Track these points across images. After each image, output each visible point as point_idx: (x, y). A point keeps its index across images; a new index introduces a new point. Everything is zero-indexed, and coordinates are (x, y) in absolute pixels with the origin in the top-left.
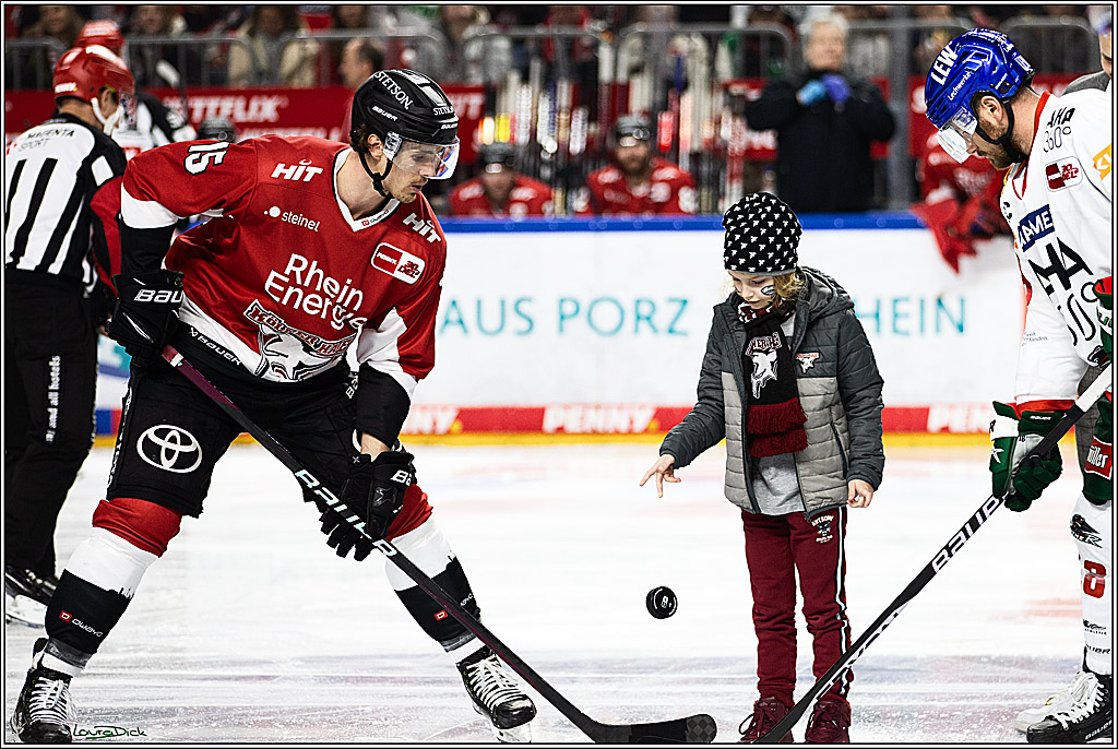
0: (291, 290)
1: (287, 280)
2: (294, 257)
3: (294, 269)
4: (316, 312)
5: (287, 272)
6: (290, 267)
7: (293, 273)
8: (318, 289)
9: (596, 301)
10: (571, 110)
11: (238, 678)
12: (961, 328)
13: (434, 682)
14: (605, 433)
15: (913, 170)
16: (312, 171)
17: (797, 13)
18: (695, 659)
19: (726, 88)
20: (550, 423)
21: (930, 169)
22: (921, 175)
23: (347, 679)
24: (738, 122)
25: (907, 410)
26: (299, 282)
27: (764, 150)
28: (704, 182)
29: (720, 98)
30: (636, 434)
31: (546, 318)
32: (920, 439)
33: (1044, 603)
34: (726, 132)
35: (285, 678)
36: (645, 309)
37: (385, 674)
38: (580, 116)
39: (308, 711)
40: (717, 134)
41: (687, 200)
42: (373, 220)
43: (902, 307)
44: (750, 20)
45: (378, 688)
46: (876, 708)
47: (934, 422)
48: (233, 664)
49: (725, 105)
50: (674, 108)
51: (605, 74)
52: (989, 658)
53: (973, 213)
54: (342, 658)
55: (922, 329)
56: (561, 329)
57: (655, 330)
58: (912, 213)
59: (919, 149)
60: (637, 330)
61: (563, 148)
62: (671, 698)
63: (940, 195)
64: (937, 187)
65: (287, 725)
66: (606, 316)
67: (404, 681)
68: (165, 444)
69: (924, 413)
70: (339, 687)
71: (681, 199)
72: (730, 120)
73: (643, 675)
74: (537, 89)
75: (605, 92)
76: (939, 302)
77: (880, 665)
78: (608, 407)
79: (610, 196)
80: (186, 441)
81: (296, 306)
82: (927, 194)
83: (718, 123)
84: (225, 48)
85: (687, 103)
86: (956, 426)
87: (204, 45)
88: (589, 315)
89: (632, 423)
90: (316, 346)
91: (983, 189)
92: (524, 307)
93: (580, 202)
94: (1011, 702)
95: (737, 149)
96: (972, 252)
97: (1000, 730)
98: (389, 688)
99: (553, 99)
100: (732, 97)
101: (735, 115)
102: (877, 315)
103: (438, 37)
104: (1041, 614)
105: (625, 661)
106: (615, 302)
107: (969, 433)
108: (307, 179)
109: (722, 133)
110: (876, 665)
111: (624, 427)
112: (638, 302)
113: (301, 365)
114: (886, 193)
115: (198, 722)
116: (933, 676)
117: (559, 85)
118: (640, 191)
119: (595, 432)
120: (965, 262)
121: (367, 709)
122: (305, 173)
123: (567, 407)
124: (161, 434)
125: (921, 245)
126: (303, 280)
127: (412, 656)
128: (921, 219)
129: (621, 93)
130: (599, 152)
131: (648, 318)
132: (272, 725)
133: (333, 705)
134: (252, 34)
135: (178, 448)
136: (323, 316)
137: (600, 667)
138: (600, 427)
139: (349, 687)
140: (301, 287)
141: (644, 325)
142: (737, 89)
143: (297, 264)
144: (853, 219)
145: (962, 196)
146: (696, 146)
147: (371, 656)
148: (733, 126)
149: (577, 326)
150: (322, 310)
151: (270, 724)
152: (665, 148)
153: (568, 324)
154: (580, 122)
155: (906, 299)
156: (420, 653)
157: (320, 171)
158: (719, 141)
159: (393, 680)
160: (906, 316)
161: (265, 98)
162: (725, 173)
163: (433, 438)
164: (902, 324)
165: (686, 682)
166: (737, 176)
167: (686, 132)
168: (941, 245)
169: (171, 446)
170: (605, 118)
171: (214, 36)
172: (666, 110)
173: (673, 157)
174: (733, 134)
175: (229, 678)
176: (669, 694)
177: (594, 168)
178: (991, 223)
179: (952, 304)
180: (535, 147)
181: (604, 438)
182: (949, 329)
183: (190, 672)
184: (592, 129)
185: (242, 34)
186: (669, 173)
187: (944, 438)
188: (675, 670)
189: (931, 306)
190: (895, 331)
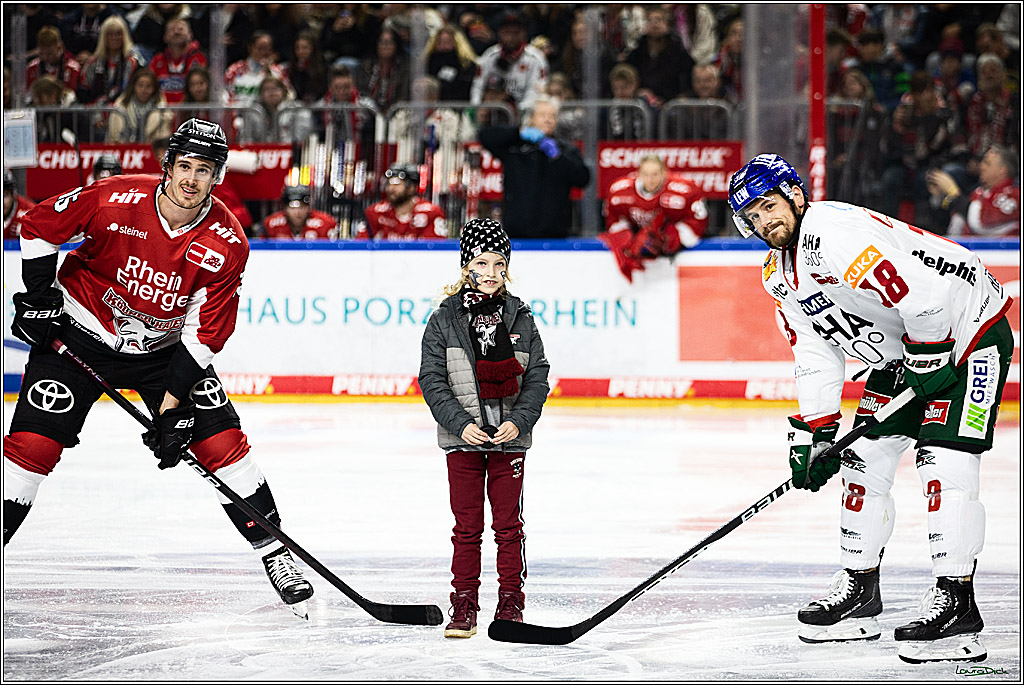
0: (131, 282)
1: (128, 275)
2: (131, 258)
3: (132, 267)
4: (149, 298)
5: (127, 269)
6: (129, 266)
7: (131, 270)
8: (149, 281)
9: (372, 300)
10: (355, 164)
11: (109, 569)
12: (634, 323)
13: (251, 573)
14: (377, 395)
15: (600, 209)
16: (139, 196)
17: (518, 95)
18: (439, 558)
19: (466, 148)
20: (337, 388)
21: (612, 207)
22: (606, 212)
23: (188, 571)
24: (475, 173)
25: (594, 381)
26: (135, 276)
27: (493, 192)
28: (450, 215)
29: (462, 155)
30: (399, 396)
31: (335, 312)
32: (603, 401)
33: (691, 520)
34: (466, 180)
35: (144, 569)
36: (406, 307)
37: (215, 567)
38: (361, 166)
39: (160, 592)
40: (460, 181)
41: (441, 227)
42: (185, 230)
43: (591, 307)
44: (483, 99)
45: (210, 577)
46: (568, 595)
47: (613, 390)
48: (107, 558)
49: (465, 160)
50: (429, 162)
51: (379, 137)
52: (650, 559)
53: (643, 240)
54: (185, 555)
55: (605, 323)
56: (346, 320)
57: (414, 322)
58: (599, 239)
59: (605, 194)
60: (400, 322)
61: (349, 189)
62: (421, 586)
63: (620, 226)
64: (617, 221)
65: (145, 603)
66: (378, 311)
67: (229, 572)
68: (46, 393)
69: (607, 382)
70: (182, 575)
71: (436, 226)
72: (469, 171)
73: (401, 570)
74: (330, 148)
75: (379, 149)
76: (618, 303)
77: (572, 564)
78: (379, 377)
79: (382, 220)
80: (61, 391)
81: (135, 294)
82: (610, 226)
83: (460, 173)
84: (106, 115)
85: (438, 157)
86: (629, 392)
87: (92, 113)
88: (366, 310)
89: (396, 388)
90: (153, 323)
91: (649, 222)
92: (319, 304)
93: (361, 227)
94: (666, 592)
95: (473, 192)
96: (642, 268)
97: (658, 612)
98: (218, 577)
99: (342, 155)
100: (470, 154)
101: (472, 167)
102: (573, 313)
103: (259, 108)
104: (687, 528)
105: (389, 559)
106: (386, 302)
107: (639, 398)
108: (136, 201)
109: (464, 181)
110: (569, 564)
111: (390, 391)
112: (401, 301)
113: (146, 338)
114: (580, 225)
115: (81, 600)
116: (610, 572)
117: (346, 145)
118: (404, 219)
119: (369, 394)
120: (636, 274)
121: (203, 592)
122: (134, 198)
123: (349, 376)
124: (44, 386)
125: (605, 262)
126: (138, 274)
127: (235, 555)
128: (605, 244)
129: (391, 151)
130: (374, 192)
131: (409, 313)
132: (133, 603)
133: (178, 589)
134: (126, 103)
135: (56, 396)
136: (154, 301)
137: (371, 563)
138: (373, 392)
139: (189, 576)
140: (137, 279)
141: (405, 318)
142: (474, 149)
143: (134, 264)
144: (557, 243)
145: (635, 227)
146: (444, 190)
147: (206, 554)
148: (472, 175)
149: (357, 318)
150: (153, 296)
151: (133, 602)
152: (422, 190)
153: (350, 316)
154: (361, 171)
155: (594, 301)
156: (240, 552)
157: (145, 196)
158: (461, 186)
159: (222, 572)
160: (594, 313)
161: (134, 152)
162: (465, 208)
163: (253, 398)
164: (591, 319)
165: (434, 574)
166: (474, 211)
167: (437, 180)
168: (619, 263)
169: (50, 394)
170: (379, 169)
171: (99, 106)
172: (423, 163)
173: (428, 196)
174: (471, 181)
175: (103, 569)
176: (420, 584)
177: (371, 203)
178: (656, 247)
179: (627, 304)
180: (328, 187)
181: (375, 399)
182: (624, 323)
183: (76, 564)
184: (370, 176)
185: (118, 103)
186: (427, 207)
187: (621, 401)
188: (424, 567)
189: (612, 306)
190: (586, 324)
